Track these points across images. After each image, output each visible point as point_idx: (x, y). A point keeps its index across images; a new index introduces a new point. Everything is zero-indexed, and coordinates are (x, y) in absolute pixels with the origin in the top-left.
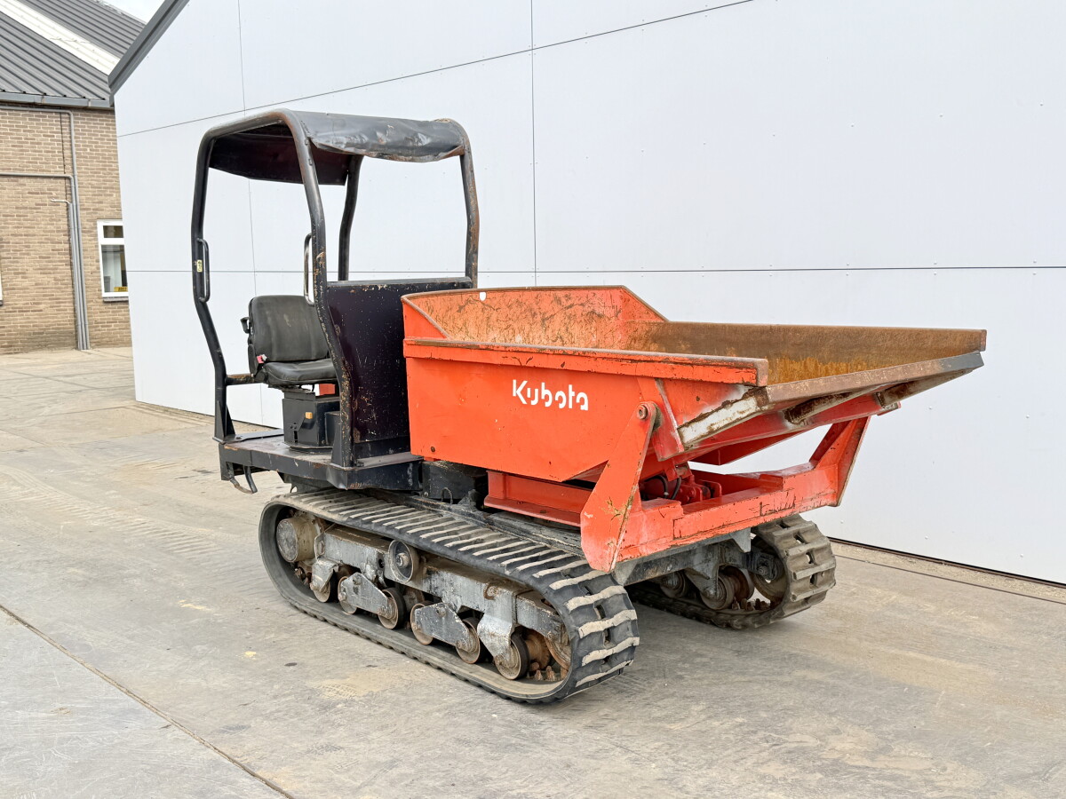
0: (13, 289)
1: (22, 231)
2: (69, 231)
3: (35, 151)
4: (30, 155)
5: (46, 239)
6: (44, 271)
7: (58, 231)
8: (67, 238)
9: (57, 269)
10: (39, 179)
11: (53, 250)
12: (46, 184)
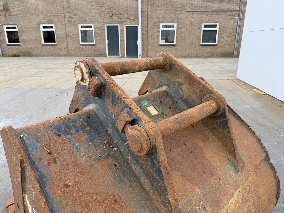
0: (220, 41)
1: (225, 26)
2: (237, 26)
3: (232, 4)
4: (231, 5)
5: (231, 28)
6: (228, 37)
7: (234, 26)
8: (236, 28)
9: (232, 36)
10: (232, 12)
11: (232, 31)
12: (234, 13)
